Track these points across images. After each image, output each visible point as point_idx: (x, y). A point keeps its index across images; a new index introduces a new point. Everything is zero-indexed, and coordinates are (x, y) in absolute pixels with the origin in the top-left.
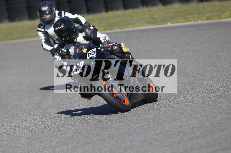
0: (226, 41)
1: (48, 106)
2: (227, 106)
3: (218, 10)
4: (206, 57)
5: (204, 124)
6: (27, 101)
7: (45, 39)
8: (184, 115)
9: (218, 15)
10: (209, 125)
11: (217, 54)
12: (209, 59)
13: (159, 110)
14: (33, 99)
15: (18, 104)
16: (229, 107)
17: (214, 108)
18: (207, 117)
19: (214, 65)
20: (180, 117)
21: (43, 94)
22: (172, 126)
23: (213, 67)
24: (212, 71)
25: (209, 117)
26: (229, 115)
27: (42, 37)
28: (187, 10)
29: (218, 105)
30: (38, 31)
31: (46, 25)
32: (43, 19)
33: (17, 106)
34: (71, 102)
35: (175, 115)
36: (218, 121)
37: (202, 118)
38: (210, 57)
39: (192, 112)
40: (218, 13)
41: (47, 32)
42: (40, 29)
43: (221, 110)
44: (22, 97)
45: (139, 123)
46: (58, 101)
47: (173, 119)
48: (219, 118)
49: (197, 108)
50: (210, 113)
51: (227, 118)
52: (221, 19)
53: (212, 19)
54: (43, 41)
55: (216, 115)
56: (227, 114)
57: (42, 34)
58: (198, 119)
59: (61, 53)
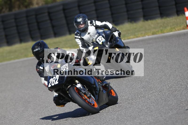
0: (170, 51)
1: (30, 114)
2: (176, 104)
3: (161, 26)
4: (155, 65)
5: (158, 119)
6: (12, 111)
7: (82, 44)
8: (142, 114)
9: (161, 30)
10: (163, 120)
11: (164, 62)
12: (157, 66)
13: (121, 111)
14: (17, 110)
15: (5, 115)
16: (177, 104)
17: (165, 106)
18: (160, 113)
19: (162, 71)
20: (138, 115)
21: (25, 105)
22: (133, 123)
23: (162, 73)
24: (161, 76)
25: (162, 113)
26: (179, 110)
27: (79, 42)
28: (136, 28)
29: (168, 103)
30: (76, 38)
31: (82, 33)
32: (79, 28)
33: (5, 117)
34: (48, 110)
35: (134, 114)
36: (170, 116)
37: (157, 115)
38: (158, 65)
39: (148, 110)
40: (161, 28)
41: (83, 39)
42: (77, 37)
43: (171, 107)
44: (8, 109)
45: (105, 123)
46: (37, 110)
47: (133, 117)
48: (171, 114)
49: (152, 107)
50: (163, 111)
51: (177, 113)
52: (164, 33)
53: (156, 34)
54: (80, 46)
55: (168, 111)
56: (177, 110)
57: (79, 40)
58: (153, 115)
59: (39, 71)
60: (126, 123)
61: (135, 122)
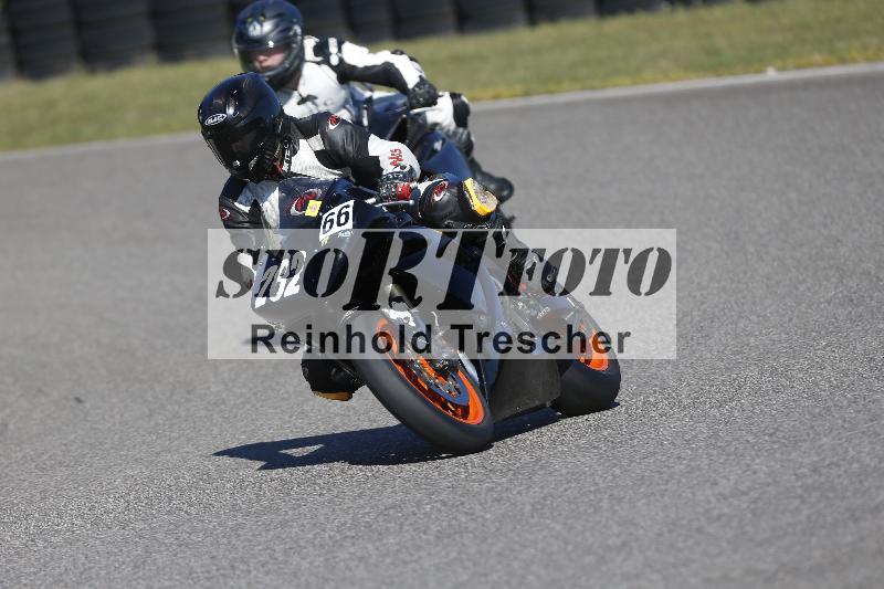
8: (827, 425)
13: (733, 404)
15: (192, 381)
20: (811, 431)
22: (782, 466)
28: (839, 21)
33: (190, 388)
35: (792, 423)
39: (859, 412)
45: (654, 453)
47: (784, 437)
59: (230, 219)
60: (749, 462)
61: (790, 461)
